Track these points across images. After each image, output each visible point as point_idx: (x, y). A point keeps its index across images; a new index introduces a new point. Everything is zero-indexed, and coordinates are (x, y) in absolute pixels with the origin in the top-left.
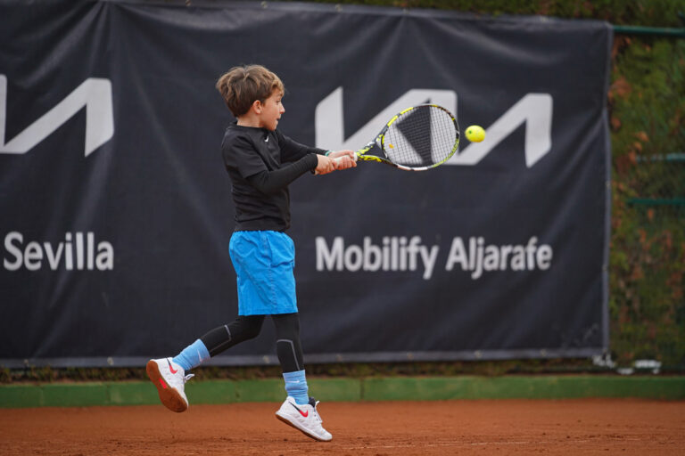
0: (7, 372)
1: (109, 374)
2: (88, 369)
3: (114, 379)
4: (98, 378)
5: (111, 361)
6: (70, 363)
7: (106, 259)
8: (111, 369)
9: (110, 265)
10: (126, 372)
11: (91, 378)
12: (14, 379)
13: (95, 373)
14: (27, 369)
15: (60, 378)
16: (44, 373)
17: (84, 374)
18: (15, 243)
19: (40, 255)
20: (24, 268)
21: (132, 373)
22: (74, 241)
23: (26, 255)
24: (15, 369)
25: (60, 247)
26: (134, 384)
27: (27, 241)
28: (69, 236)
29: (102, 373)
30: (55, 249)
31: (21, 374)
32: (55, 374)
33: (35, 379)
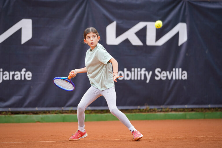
0: (156, 109)
1: (186, 110)
2: (180, 109)
4: (183, 111)
5: (186, 106)
6: (175, 107)
8: (187, 109)
10: (191, 110)
11: (180, 111)
12: (158, 112)
14: (162, 109)
15: (171, 111)
16: (167, 110)
17: (178, 110)
18: (158, 71)
19: (165, 75)
20: (161, 79)
21: (192, 110)
22: (175, 71)
23: (162, 75)
24: (158, 109)
25: (172, 73)
26: (193, 113)
27: (162, 71)
28: (174, 69)
29: (184, 110)
30: (170, 73)
31: (160, 110)
32: (170, 110)
33: (164, 111)
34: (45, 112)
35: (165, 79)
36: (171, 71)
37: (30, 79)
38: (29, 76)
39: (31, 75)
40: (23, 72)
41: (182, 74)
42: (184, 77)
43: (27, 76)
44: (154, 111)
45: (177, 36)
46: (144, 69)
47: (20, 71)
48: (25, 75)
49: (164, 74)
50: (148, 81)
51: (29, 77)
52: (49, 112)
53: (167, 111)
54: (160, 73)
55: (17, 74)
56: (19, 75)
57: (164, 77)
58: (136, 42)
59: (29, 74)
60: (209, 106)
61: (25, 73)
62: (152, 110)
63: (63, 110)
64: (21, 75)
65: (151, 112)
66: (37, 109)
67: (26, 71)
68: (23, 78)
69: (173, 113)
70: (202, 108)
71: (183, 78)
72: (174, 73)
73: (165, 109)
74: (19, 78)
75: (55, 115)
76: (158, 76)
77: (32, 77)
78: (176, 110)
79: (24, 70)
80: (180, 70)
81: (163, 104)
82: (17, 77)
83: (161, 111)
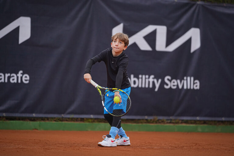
0: (165, 120)
1: (198, 122)
2: (191, 120)
3: (199, 124)
5: (198, 118)
6: (185, 118)
7: (197, 86)
8: (198, 121)
9: (198, 87)
10: (202, 122)
11: (192, 123)
12: (167, 123)
13: (193, 122)
14: (171, 120)
15: (182, 123)
16: (177, 121)
17: (189, 122)
18: (168, 79)
19: (176, 84)
20: (171, 88)
21: (205, 122)
22: (187, 80)
23: (172, 84)
24: (167, 120)
25: (183, 81)
26: (205, 125)
27: (172, 79)
28: (185, 78)
29: (195, 122)
30: (181, 82)
31: (169, 121)
32: (180, 121)
33: (173, 123)
34: (43, 119)
35: (175, 87)
36: (182, 79)
37: (27, 82)
38: (26, 78)
39: (28, 78)
40: (20, 75)
41: (194, 84)
42: (196, 86)
43: (24, 79)
44: (163, 122)
45: (189, 42)
46: (152, 76)
47: (17, 73)
48: (22, 78)
49: (174, 82)
50: (156, 90)
51: (26, 80)
52: (48, 119)
53: (177, 123)
54: (170, 81)
55: (13, 76)
56: (15, 78)
57: (174, 86)
58: (144, 46)
59: (26, 77)
60: (223, 119)
61: (21, 75)
62: (160, 121)
63: (63, 118)
64: (18, 77)
65: (159, 123)
66: (34, 115)
67: (23, 74)
68: (19, 81)
69: (184, 125)
70: (215, 121)
71: (195, 88)
72: (185, 82)
73: (174, 120)
74: (15, 81)
75: (55, 122)
76: (167, 85)
77: (30, 80)
78: (187, 122)
79: (21, 72)
80: (192, 78)
81: (172, 115)
82: (13, 80)
83: (170, 123)
